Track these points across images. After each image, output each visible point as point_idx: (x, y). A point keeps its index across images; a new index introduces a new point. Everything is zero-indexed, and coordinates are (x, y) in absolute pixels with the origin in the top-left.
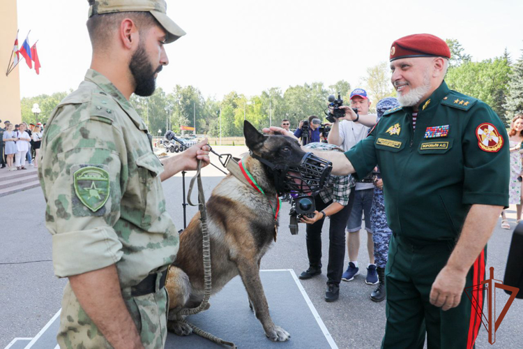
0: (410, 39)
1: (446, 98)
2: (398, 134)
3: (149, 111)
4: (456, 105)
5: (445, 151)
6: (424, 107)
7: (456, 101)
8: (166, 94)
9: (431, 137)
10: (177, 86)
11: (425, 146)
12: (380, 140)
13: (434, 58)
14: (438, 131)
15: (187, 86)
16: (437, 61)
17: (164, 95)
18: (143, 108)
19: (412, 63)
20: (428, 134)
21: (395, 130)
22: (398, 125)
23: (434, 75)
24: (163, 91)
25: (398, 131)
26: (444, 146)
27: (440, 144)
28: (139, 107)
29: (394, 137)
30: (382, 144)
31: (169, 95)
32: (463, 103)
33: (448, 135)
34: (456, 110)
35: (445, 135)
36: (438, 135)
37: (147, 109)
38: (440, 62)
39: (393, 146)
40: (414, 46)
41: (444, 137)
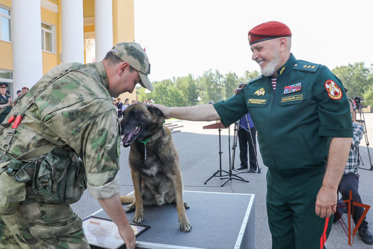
0: (259, 28)
1: (296, 65)
2: (263, 94)
3: (226, 90)
4: (305, 69)
5: (301, 101)
6: (281, 72)
7: (305, 66)
8: (239, 78)
9: (288, 93)
10: (247, 71)
11: (284, 100)
12: (250, 100)
13: (278, 39)
14: (293, 88)
15: (254, 71)
16: (281, 40)
17: (237, 78)
18: (222, 88)
19: (263, 45)
20: (286, 91)
21: (261, 92)
22: (262, 89)
23: (281, 51)
24: (237, 75)
25: (263, 93)
26: (300, 97)
27: (296, 97)
28: (218, 87)
29: (260, 97)
30: (252, 103)
31: (241, 78)
32: (311, 67)
33: (301, 89)
34: (306, 72)
35: (299, 90)
36: (294, 90)
37: (225, 88)
38: (283, 41)
39: (260, 103)
40: (262, 33)
41: (298, 91)
